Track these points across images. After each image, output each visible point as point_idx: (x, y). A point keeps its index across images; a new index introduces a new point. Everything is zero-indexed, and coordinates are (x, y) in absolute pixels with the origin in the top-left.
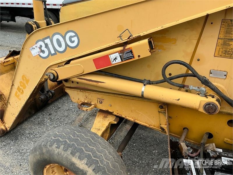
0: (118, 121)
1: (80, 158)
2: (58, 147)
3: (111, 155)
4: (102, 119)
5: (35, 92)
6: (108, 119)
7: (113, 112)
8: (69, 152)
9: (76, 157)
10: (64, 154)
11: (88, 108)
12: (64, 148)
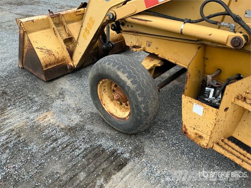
0: (162, 64)
1: (123, 72)
2: (109, 64)
3: (147, 77)
4: (148, 62)
5: (98, 33)
6: (153, 62)
7: (158, 55)
8: (116, 67)
9: (120, 71)
10: (112, 69)
11: (137, 49)
12: (113, 65)
